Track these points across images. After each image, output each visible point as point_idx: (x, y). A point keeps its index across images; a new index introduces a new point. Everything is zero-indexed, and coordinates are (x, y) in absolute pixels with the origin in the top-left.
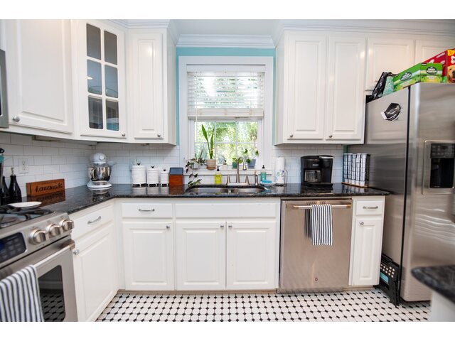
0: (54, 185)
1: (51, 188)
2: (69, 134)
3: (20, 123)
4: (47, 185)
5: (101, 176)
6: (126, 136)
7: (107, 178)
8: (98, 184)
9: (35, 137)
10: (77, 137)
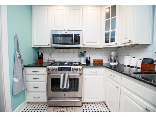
0: (99, 61)
1: (98, 62)
2: (99, 46)
3: (85, 45)
4: (97, 61)
5: (113, 60)
6: (117, 44)
7: (115, 61)
8: (112, 63)
9: (96, 48)
10: (101, 47)
